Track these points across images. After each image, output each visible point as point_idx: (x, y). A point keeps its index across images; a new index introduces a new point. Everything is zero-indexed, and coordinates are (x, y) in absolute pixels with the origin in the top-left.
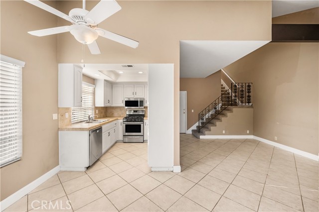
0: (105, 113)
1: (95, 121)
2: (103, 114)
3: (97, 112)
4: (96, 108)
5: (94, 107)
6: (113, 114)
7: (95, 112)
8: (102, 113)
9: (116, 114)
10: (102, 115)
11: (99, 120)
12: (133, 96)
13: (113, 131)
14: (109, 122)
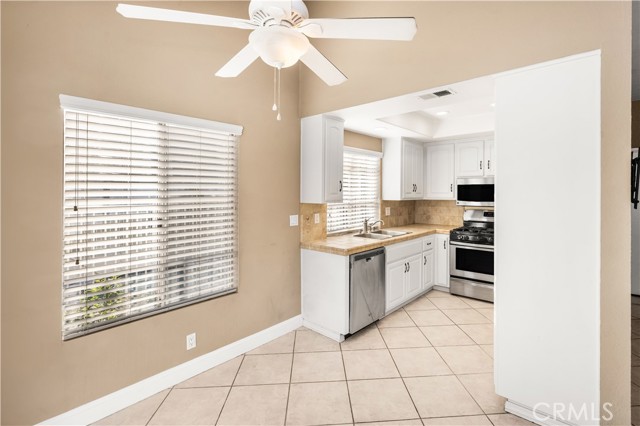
0: (410, 214)
1: (380, 232)
2: (405, 216)
3: (388, 212)
4: (385, 203)
5: (379, 201)
6: (428, 218)
7: (383, 212)
8: (401, 214)
9: (436, 219)
10: (401, 219)
11: (389, 231)
12: (480, 173)
13: (421, 261)
14: (407, 239)
